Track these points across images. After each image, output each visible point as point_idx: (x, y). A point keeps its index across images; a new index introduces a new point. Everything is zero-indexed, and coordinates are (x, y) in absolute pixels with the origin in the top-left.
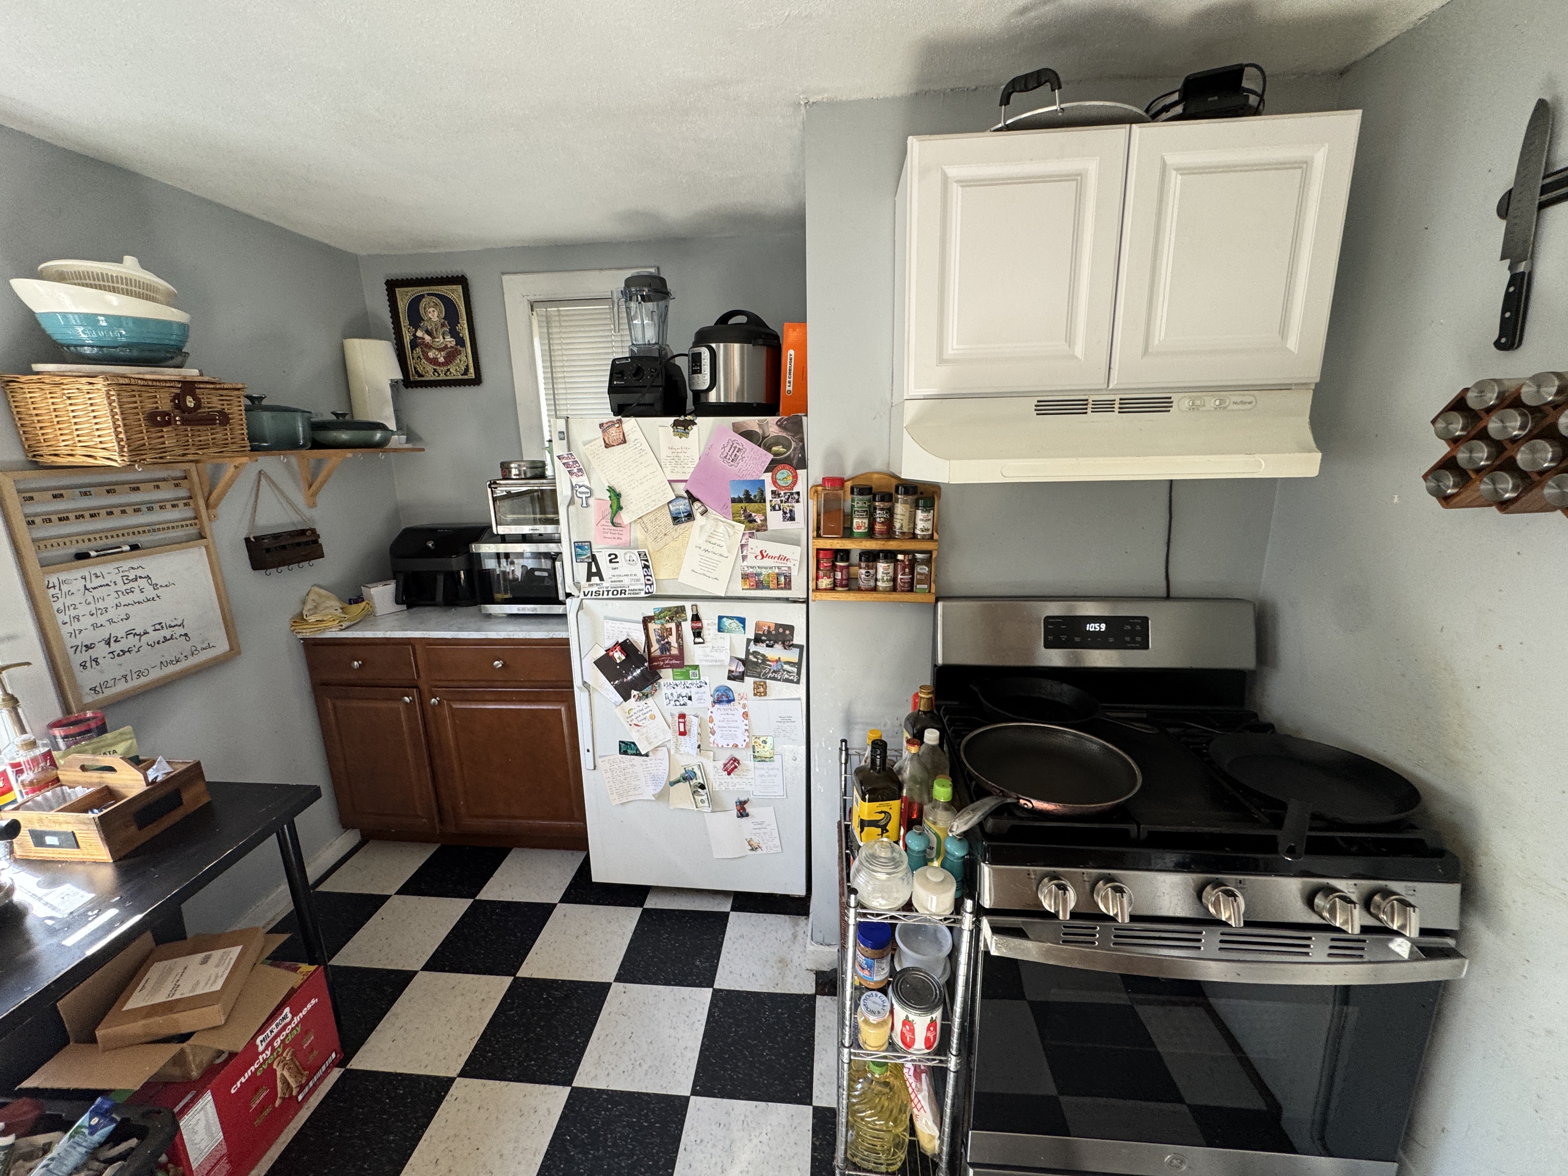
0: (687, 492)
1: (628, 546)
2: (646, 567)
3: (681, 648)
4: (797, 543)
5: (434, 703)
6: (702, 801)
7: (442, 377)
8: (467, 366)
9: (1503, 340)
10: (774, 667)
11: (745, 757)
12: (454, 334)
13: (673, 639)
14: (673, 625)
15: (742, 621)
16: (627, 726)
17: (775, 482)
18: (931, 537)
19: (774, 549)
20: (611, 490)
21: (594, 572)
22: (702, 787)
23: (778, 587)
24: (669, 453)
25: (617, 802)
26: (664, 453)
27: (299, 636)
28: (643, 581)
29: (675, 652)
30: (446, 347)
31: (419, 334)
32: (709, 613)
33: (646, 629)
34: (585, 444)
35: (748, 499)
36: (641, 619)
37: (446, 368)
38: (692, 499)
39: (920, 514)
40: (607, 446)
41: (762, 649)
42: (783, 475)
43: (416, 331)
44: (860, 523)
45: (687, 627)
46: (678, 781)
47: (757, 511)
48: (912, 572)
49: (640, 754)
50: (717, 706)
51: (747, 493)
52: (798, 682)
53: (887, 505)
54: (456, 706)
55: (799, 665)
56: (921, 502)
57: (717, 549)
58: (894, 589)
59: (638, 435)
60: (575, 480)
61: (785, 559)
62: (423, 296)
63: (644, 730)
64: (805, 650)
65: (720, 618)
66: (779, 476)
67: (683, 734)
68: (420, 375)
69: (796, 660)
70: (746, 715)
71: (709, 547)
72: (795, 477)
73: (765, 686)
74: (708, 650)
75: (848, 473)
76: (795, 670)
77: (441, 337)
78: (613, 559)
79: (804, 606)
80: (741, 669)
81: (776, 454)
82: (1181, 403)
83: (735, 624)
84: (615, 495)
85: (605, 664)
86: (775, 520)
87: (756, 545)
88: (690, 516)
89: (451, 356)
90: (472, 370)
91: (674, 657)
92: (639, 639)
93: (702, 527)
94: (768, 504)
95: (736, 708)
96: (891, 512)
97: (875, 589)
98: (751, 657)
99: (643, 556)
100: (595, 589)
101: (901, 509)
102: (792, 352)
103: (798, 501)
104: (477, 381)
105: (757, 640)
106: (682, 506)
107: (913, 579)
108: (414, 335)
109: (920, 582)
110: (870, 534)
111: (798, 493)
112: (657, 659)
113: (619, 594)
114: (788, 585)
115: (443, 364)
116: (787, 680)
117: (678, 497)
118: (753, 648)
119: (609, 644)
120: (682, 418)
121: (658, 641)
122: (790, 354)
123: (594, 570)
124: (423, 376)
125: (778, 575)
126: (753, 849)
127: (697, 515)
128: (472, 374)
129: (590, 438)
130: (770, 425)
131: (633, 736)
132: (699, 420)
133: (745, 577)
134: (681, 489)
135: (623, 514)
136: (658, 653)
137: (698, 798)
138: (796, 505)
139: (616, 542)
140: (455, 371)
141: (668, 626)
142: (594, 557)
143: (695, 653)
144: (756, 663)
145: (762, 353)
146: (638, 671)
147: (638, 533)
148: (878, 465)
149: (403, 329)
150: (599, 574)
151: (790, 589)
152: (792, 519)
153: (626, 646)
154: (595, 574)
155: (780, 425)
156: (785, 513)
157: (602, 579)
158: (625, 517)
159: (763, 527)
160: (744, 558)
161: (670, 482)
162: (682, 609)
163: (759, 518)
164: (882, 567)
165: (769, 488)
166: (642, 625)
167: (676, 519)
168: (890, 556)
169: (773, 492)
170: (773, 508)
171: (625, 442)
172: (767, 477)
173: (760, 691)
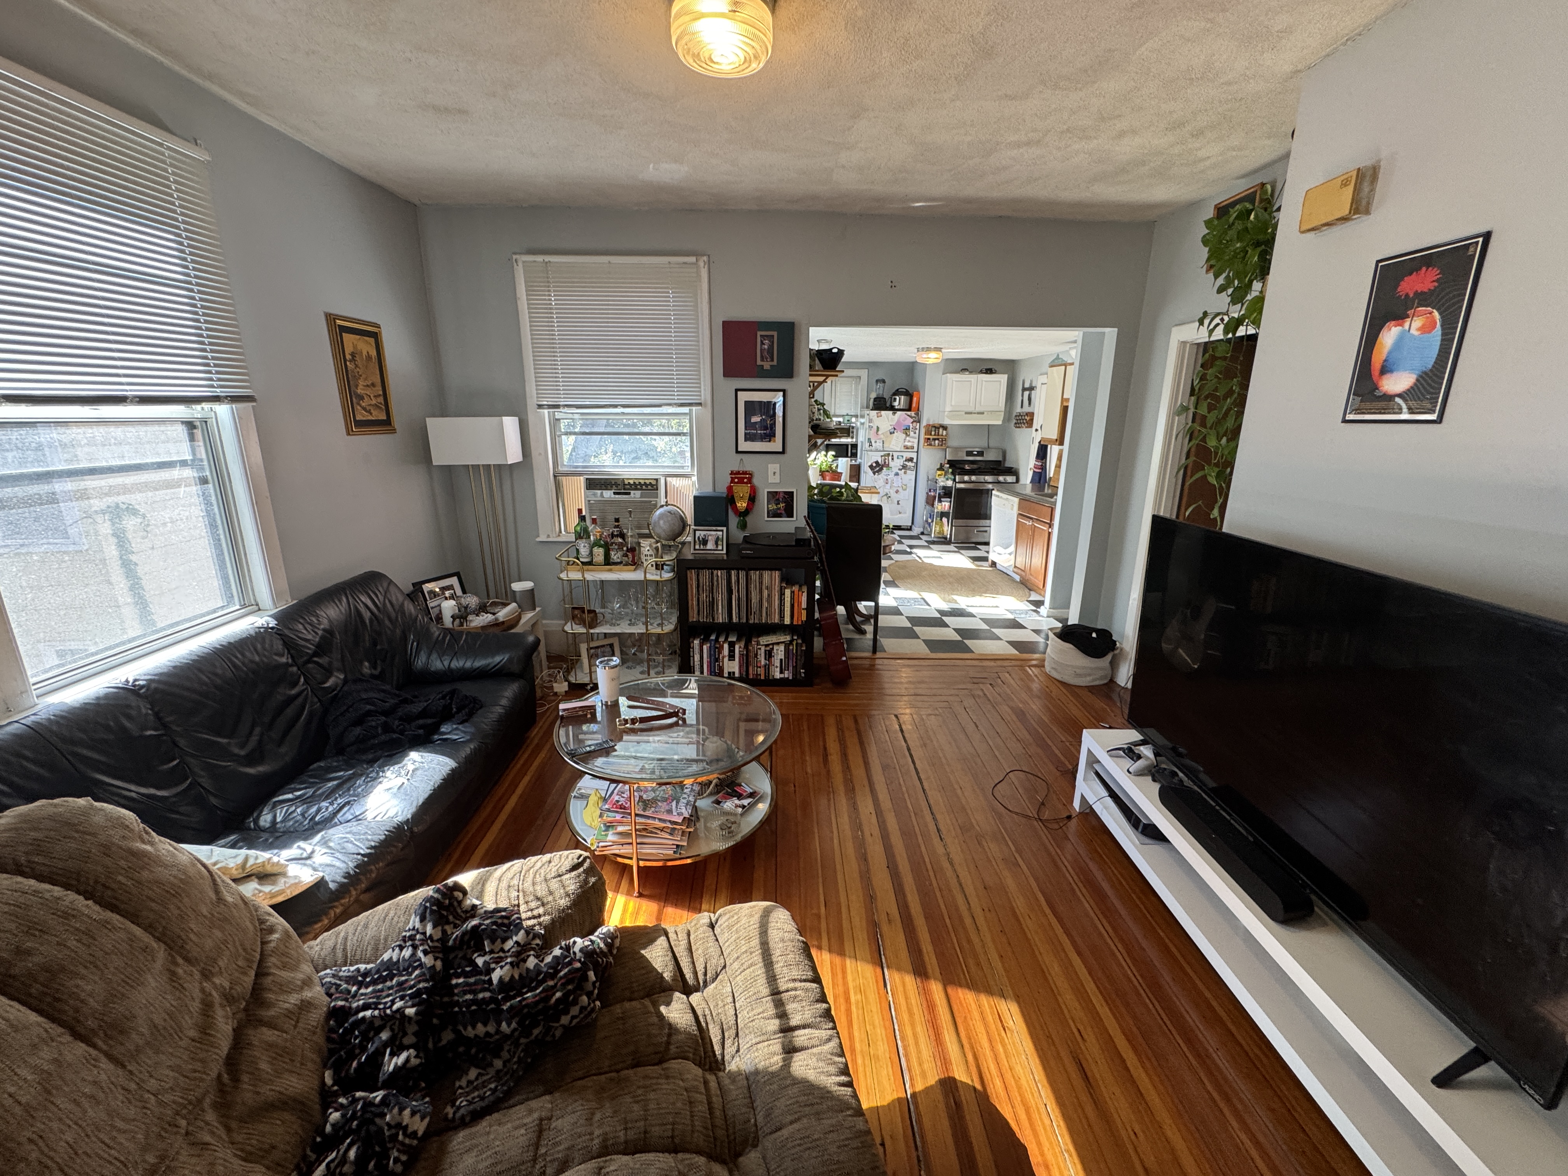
1: (879, 439)
2: (884, 444)
3: (889, 463)
4: (916, 439)
10: (909, 467)
11: (900, 489)
13: (887, 461)
14: (887, 457)
15: (903, 456)
16: (874, 482)
18: (946, 436)
19: (912, 440)
21: (871, 445)
22: (890, 497)
23: (911, 449)
24: (891, 419)
28: (882, 447)
29: (887, 463)
32: (895, 455)
33: (881, 458)
34: (872, 417)
35: (907, 430)
38: (895, 429)
39: (944, 431)
40: (878, 417)
41: (907, 463)
42: (915, 424)
44: (933, 433)
45: (890, 458)
46: (884, 496)
47: (908, 432)
48: (942, 442)
50: (895, 477)
51: (906, 428)
52: (914, 471)
53: (938, 429)
56: (944, 429)
57: (899, 440)
58: (939, 446)
59: (885, 415)
60: (869, 425)
61: (914, 443)
63: (877, 483)
64: (917, 463)
65: (898, 456)
66: (913, 425)
67: (887, 483)
69: (914, 465)
70: (902, 479)
71: (897, 440)
72: (917, 425)
74: (895, 463)
75: (931, 423)
76: (913, 468)
78: (876, 442)
79: (916, 453)
80: (902, 468)
81: (914, 420)
82: (987, 413)
83: (901, 457)
84: (878, 428)
85: (871, 467)
86: (912, 434)
87: (908, 439)
91: (887, 465)
92: (880, 461)
93: (896, 435)
94: (910, 431)
95: (899, 477)
96: (939, 431)
97: (935, 446)
98: (904, 465)
99: (883, 442)
100: (870, 450)
101: (941, 430)
105: (906, 461)
106: (893, 431)
107: (942, 444)
109: (944, 444)
110: (935, 435)
111: (917, 428)
112: (883, 465)
113: (877, 451)
114: (913, 448)
116: (912, 470)
118: (905, 463)
119: (872, 462)
120: (894, 412)
122: (915, 399)
125: (911, 446)
126: (900, 513)
127: (895, 433)
129: (873, 415)
130: (913, 414)
132: (898, 412)
133: (904, 446)
134: (893, 427)
137: (889, 500)
138: (916, 431)
139: (876, 438)
142: (871, 442)
143: (892, 464)
144: (905, 467)
145: (908, 398)
146: (878, 468)
147: (882, 436)
148: (936, 422)
153: (877, 462)
155: (915, 413)
156: (914, 432)
157: (872, 447)
158: (880, 433)
160: (905, 442)
161: (891, 425)
162: (890, 454)
163: (908, 434)
164: (937, 442)
165: (911, 427)
167: (891, 433)
168: (938, 439)
170: (912, 431)
172: (911, 425)
173: (905, 473)
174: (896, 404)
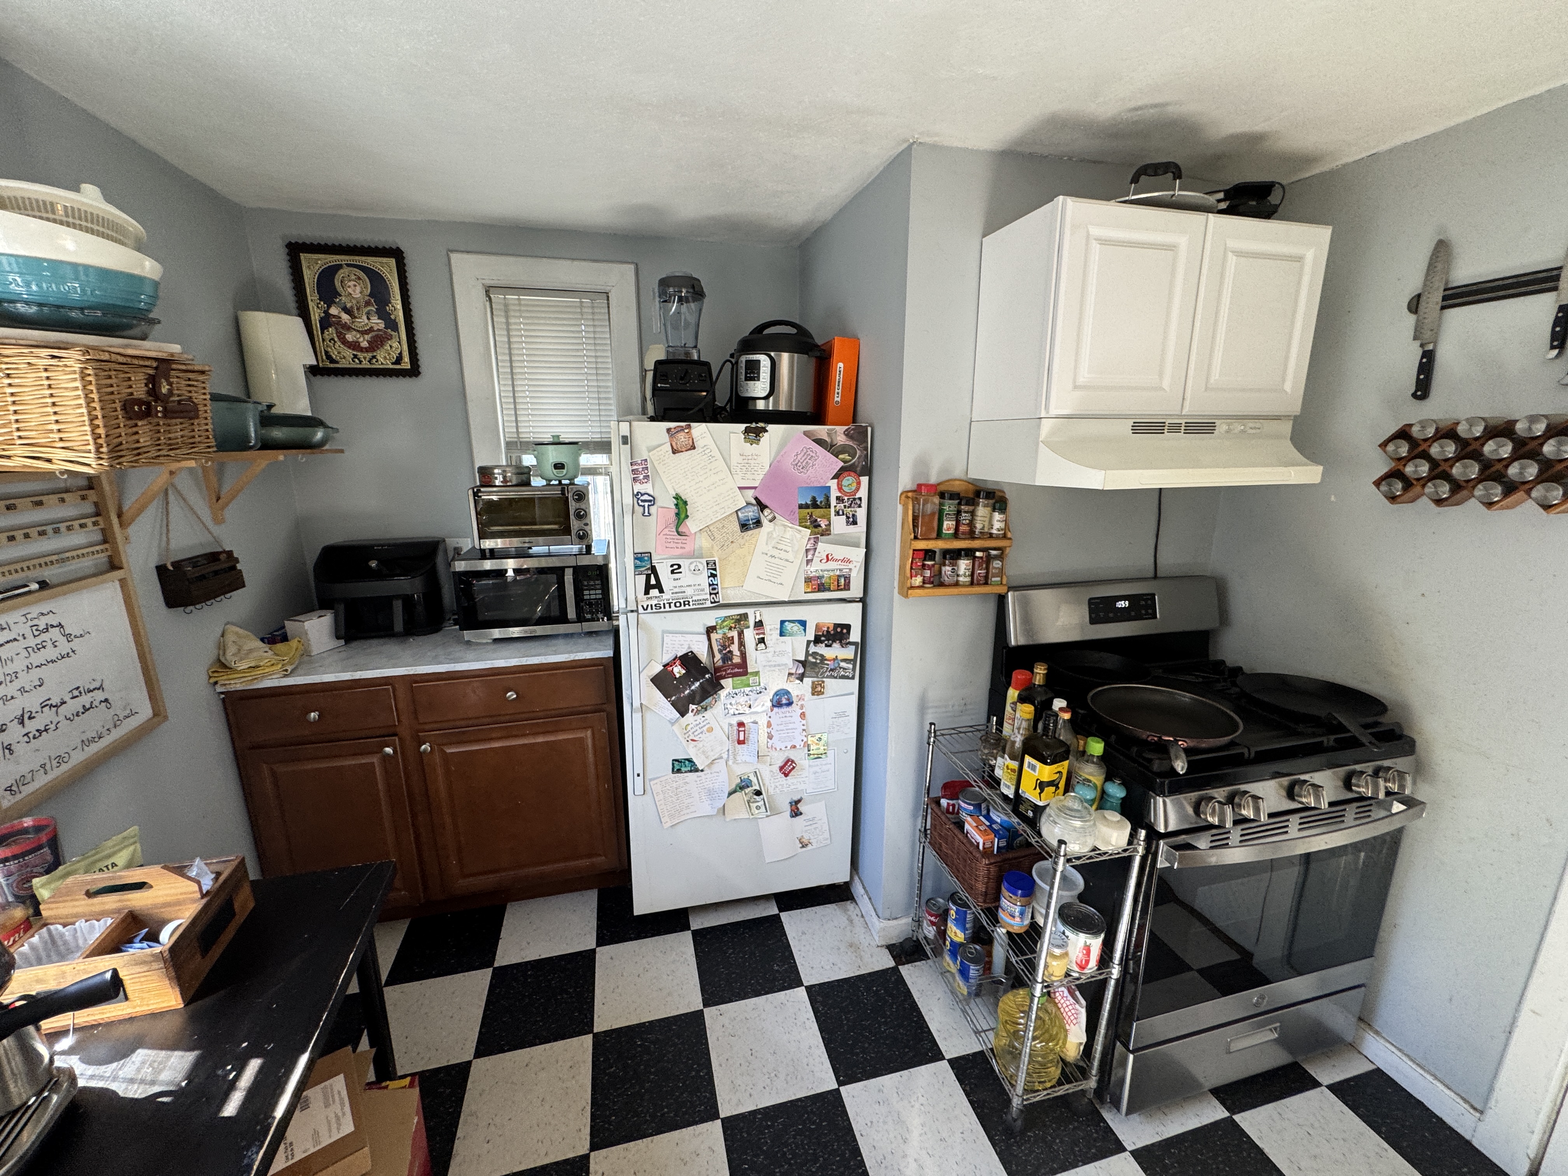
0: (756, 499)
1: (692, 556)
2: (714, 576)
3: (743, 655)
4: (857, 545)
5: (425, 750)
6: (758, 808)
7: (365, 365)
8: (400, 354)
9: (1419, 393)
10: (831, 665)
11: (800, 757)
12: (383, 314)
13: (735, 648)
14: (735, 634)
15: (803, 623)
16: (684, 742)
17: (840, 489)
18: (1005, 536)
19: (839, 552)
20: (677, 497)
21: (653, 584)
22: (758, 793)
23: (839, 589)
24: (740, 460)
25: (669, 824)
26: (735, 459)
27: (219, 689)
28: (707, 590)
29: (737, 660)
30: (371, 330)
31: (334, 311)
32: (771, 618)
33: (709, 639)
34: (650, 450)
35: (815, 505)
36: (704, 630)
37: (370, 355)
38: (762, 506)
39: (997, 516)
40: (674, 452)
41: (821, 649)
42: (849, 481)
43: (329, 307)
44: (948, 525)
45: (748, 634)
46: (734, 792)
47: (823, 517)
48: (987, 568)
49: (697, 770)
50: (776, 709)
51: (814, 499)
52: (853, 678)
53: (971, 508)
54: (450, 750)
55: (855, 660)
56: (997, 505)
57: (783, 555)
58: (972, 583)
59: (709, 441)
60: (638, 488)
61: (849, 561)
62: (340, 267)
63: (700, 745)
64: (862, 647)
65: (782, 622)
66: (845, 482)
67: (740, 742)
68: (333, 361)
69: (852, 657)
70: (803, 715)
71: (775, 553)
72: (859, 483)
73: (821, 684)
74: (770, 655)
75: (933, 480)
76: (851, 666)
77: (365, 317)
78: (676, 569)
79: (860, 605)
80: (801, 670)
81: (845, 462)
82: (1222, 427)
83: (796, 627)
84: (681, 505)
85: (662, 681)
86: (839, 524)
87: (824, 548)
88: (758, 523)
89: (378, 342)
90: (406, 359)
91: (737, 666)
92: (702, 652)
93: (770, 535)
94: (832, 510)
95: (795, 711)
96: (973, 513)
97: (957, 584)
98: (811, 659)
99: (712, 567)
100: (654, 602)
101: (982, 511)
102: (841, 365)
103: (860, 506)
104: (414, 371)
105: (817, 640)
106: (751, 513)
107: (987, 573)
108: (326, 312)
109: (994, 576)
110: (956, 535)
111: (860, 499)
112: (717, 670)
113: (683, 605)
114: (847, 587)
115: (367, 350)
116: (843, 677)
117: (748, 504)
118: (813, 649)
119: (667, 658)
120: (754, 425)
121: (720, 651)
122: (839, 367)
123: (653, 582)
124: (337, 362)
125: (839, 576)
126: (804, 846)
127: (765, 522)
128: (406, 364)
129: (655, 443)
130: (839, 434)
131: (692, 752)
132: (771, 427)
133: (808, 580)
134: (750, 495)
135: (688, 522)
136: (720, 663)
137: (754, 805)
138: (858, 509)
139: (679, 552)
140: (384, 358)
141: (730, 634)
142: (654, 569)
143: (756, 658)
144: (815, 664)
145: (811, 364)
146: (697, 684)
147: (703, 542)
148: (958, 472)
149: (311, 304)
150: (659, 586)
151: (849, 589)
152: (855, 523)
153: (689, 660)
154: (654, 587)
155: (847, 434)
156: (848, 518)
157: (661, 591)
158: (692, 525)
159: (827, 532)
160: (809, 562)
161: (740, 488)
162: (745, 616)
163: (823, 523)
164: (964, 565)
165: (834, 494)
166: (705, 637)
167: (744, 526)
168: (969, 553)
169: (838, 498)
170: (837, 513)
171: (693, 447)
172: (833, 484)
173: (817, 690)
174: (759, 388)
